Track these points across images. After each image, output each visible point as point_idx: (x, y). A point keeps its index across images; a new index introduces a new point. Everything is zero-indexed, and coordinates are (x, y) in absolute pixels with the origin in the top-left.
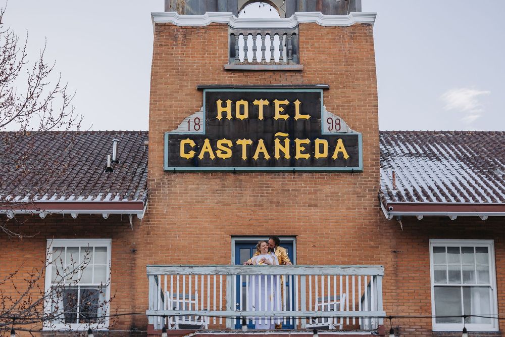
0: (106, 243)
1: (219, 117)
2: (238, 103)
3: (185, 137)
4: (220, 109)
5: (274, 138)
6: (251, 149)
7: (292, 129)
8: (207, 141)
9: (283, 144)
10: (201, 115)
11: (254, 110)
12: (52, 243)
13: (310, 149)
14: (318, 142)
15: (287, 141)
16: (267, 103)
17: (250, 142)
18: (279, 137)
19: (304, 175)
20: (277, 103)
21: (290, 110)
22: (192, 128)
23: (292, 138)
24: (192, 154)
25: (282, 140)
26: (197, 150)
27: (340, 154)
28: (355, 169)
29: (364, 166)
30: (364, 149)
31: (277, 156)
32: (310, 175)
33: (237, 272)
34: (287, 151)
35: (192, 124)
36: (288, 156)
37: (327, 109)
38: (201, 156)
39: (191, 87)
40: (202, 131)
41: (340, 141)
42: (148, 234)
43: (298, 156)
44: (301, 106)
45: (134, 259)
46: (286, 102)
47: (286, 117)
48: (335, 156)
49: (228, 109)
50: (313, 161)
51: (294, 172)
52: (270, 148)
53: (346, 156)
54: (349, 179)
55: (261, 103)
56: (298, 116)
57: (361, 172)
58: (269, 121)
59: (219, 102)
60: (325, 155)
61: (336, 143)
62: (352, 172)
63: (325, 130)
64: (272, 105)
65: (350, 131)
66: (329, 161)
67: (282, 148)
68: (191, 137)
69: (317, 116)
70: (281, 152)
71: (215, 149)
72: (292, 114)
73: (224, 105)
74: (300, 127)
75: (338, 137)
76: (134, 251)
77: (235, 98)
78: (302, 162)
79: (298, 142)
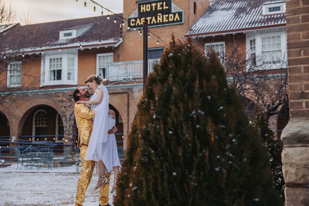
0: (112, 54)
1: (142, 11)
2: (147, 6)
3: (132, 19)
4: (142, 8)
5: (157, 16)
6: (151, 20)
7: (163, 12)
8: (138, 19)
9: (160, 17)
10: (137, 11)
11: (152, 7)
12: (98, 55)
13: (168, 18)
14: (170, 15)
15: (161, 16)
16: (155, 4)
17: (150, 18)
18: (159, 15)
19: (167, 27)
20: (158, 4)
21: (162, 6)
22: (134, 15)
23: (163, 15)
24: (134, 24)
25: (160, 16)
26: (135, 22)
27: (177, 19)
28: (181, 23)
29: (184, 21)
30: (184, 16)
31: (158, 22)
32: (168, 26)
33: (129, 63)
34: (161, 19)
35: (134, 14)
36: (161, 21)
37: (174, 4)
38: (136, 25)
39: (134, 2)
40: (137, 16)
41: (177, 14)
42: (123, 50)
43: (164, 21)
44: (166, 4)
45: (119, 58)
46: (161, 3)
47: (161, 8)
48: (175, 20)
49: (144, 8)
50: (169, 22)
51: (163, 26)
52: (156, 19)
53: (179, 19)
54: (180, 26)
55: (154, 5)
56: (165, 8)
57: (183, 24)
58: (156, 10)
59: (142, 6)
60: (172, 19)
61: (175, 15)
62: (181, 24)
63: (173, 11)
64: (157, 5)
65: (181, 10)
66: (173, 22)
67: (160, 19)
68: (134, 18)
69: (170, 6)
70: (160, 21)
71: (140, 21)
72: (163, 7)
73: (143, 7)
74: (165, 11)
75: (176, 13)
76: (119, 56)
77: (146, 4)
78: (166, 23)
79: (164, 16)
